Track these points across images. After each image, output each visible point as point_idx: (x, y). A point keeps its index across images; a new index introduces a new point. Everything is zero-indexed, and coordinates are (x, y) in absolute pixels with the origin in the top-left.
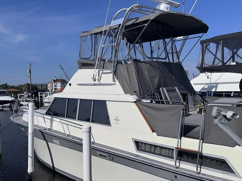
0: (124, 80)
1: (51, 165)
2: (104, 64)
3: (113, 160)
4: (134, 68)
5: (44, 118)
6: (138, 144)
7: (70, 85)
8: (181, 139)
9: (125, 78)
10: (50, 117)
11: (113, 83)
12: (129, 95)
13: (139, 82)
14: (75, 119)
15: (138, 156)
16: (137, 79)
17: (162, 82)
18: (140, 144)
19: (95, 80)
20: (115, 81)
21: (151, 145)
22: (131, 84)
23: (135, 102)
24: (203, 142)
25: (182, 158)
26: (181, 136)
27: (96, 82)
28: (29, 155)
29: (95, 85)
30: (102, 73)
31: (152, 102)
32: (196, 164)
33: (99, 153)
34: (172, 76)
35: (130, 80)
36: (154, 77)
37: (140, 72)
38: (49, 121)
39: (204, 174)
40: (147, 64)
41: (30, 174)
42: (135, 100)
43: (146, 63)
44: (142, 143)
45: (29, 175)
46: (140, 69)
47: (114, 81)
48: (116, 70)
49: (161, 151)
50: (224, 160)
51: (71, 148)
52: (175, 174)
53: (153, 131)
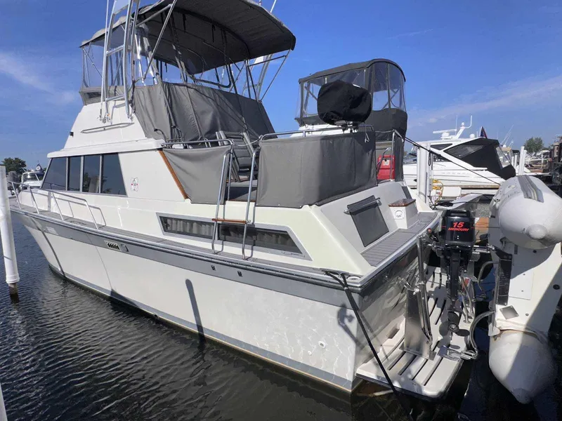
0: (146, 116)
1: (60, 269)
2: (115, 90)
3: (128, 251)
4: (163, 93)
5: (32, 193)
6: (166, 222)
7: (72, 134)
8: (224, 204)
9: (147, 109)
10: (46, 193)
11: (129, 121)
12: (152, 139)
13: (172, 118)
14: (79, 190)
15: (162, 241)
16: (168, 112)
17: (219, 122)
18: (169, 221)
19: (104, 121)
20: (132, 119)
21: (185, 221)
22: (155, 121)
23: (160, 149)
24: (255, 206)
25: (227, 237)
26: (226, 199)
27: (107, 125)
28: (5, 255)
29: (104, 129)
30: (115, 107)
31: (186, 148)
32: (241, 243)
33: (107, 242)
34: (240, 116)
35: (154, 114)
36: (203, 113)
37: (176, 102)
38: (46, 198)
39: (256, 260)
40: (189, 89)
41: (12, 286)
42: (160, 147)
43: (188, 87)
44: (171, 219)
45: (10, 287)
46: (176, 96)
47: (130, 116)
48: (133, 97)
49: (199, 230)
50: (286, 232)
51: (72, 239)
52: (212, 264)
53: (186, 197)
